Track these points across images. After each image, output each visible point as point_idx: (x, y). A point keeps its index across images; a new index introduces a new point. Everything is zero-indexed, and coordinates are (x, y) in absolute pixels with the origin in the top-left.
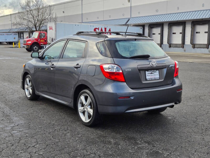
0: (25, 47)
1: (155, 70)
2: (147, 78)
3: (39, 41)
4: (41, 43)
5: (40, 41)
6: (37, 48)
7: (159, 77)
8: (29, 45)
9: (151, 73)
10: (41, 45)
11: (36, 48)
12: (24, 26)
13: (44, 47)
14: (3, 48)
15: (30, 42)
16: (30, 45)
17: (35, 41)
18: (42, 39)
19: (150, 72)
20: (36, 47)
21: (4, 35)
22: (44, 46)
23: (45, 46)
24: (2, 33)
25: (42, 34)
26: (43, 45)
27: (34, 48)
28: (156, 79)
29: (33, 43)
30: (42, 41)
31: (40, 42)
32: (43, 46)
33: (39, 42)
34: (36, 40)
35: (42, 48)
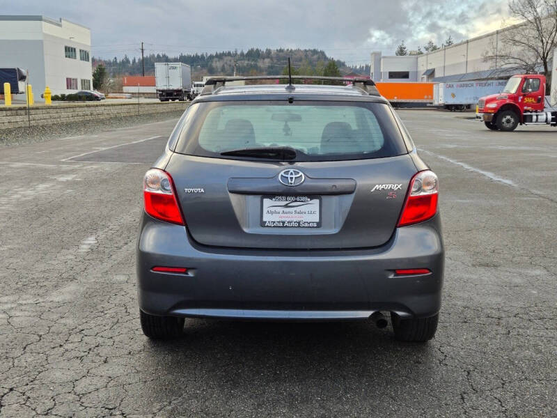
0: (480, 118)
1: (306, 198)
2: (264, 220)
3: (520, 101)
4: (525, 108)
5: (523, 100)
6: (512, 120)
7: (318, 221)
8: (489, 111)
9: (286, 206)
10: (526, 111)
11: (508, 121)
12: (512, 61)
13: (534, 118)
14: (451, 120)
15: (493, 105)
16: (493, 111)
17: (508, 102)
18: (530, 96)
19: (284, 203)
20: (508, 117)
21: (472, 85)
22: (533, 114)
23: (537, 116)
24: (468, 83)
25: (531, 80)
26: (531, 112)
27: (504, 120)
28: (306, 225)
29: (503, 106)
30: (527, 100)
31: (522, 104)
32: (531, 116)
33: (518, 103)
34: (511, 97)
35: (528, 119)
